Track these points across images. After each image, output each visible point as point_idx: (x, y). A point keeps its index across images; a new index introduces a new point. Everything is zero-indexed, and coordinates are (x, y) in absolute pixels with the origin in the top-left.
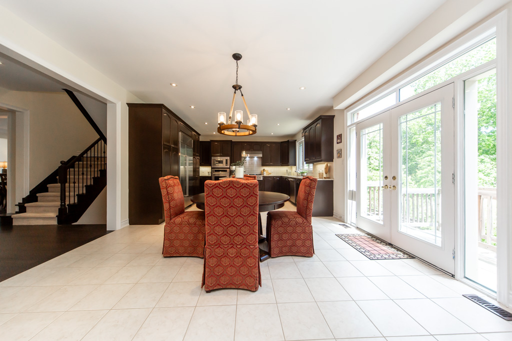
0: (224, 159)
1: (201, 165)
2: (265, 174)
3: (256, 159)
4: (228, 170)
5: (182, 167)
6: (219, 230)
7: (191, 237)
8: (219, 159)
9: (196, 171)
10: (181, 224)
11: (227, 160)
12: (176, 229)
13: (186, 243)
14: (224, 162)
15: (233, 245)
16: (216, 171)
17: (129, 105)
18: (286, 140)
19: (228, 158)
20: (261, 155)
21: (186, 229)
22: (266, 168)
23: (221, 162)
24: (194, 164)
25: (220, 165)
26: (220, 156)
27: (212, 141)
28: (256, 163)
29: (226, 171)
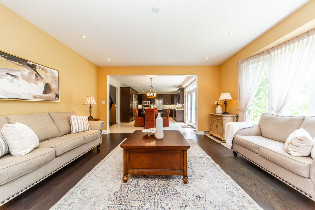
0: (147, 102)
1: (139, 104)
2: (165, 108)
3: (161, 101)
4: (149, 106)
5: (134, 105)
6: (147, 118)
7: (141, 122)
8: (145, 102)
9: (137, 107)
10: (138, 119)
11: (149, 102)
12: (137, 120)
13: (140, 123)
14: (148, 103)
15: (150, 121)
16: (144, 107)
17: (120, 87)
18: (173, 94)
19: (149, 101)
20: (163, 100)
21: (140, 120)
22: (165, 106)
23: (146, 103)
24: (137, 104)
25: (146, 104)
26: (146, 101)
27: (142, 94)
28: (161, 103)
29: (148, 107)
